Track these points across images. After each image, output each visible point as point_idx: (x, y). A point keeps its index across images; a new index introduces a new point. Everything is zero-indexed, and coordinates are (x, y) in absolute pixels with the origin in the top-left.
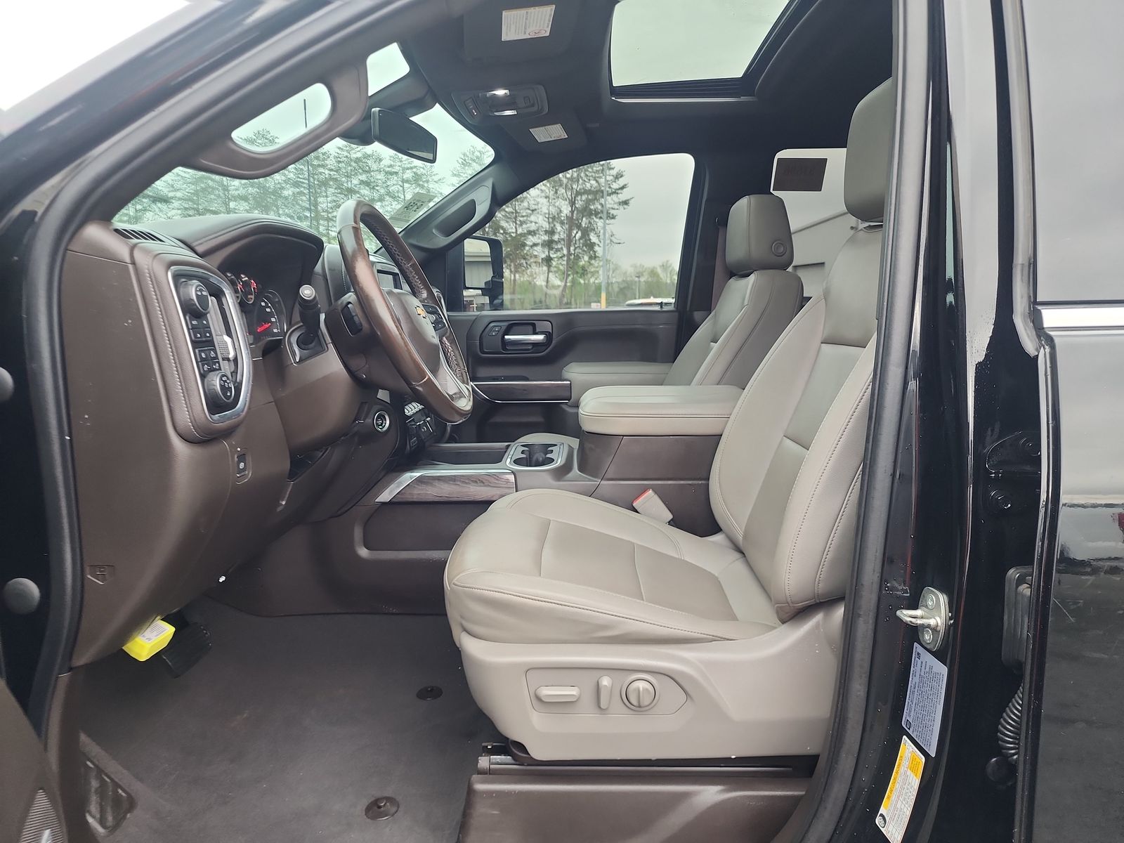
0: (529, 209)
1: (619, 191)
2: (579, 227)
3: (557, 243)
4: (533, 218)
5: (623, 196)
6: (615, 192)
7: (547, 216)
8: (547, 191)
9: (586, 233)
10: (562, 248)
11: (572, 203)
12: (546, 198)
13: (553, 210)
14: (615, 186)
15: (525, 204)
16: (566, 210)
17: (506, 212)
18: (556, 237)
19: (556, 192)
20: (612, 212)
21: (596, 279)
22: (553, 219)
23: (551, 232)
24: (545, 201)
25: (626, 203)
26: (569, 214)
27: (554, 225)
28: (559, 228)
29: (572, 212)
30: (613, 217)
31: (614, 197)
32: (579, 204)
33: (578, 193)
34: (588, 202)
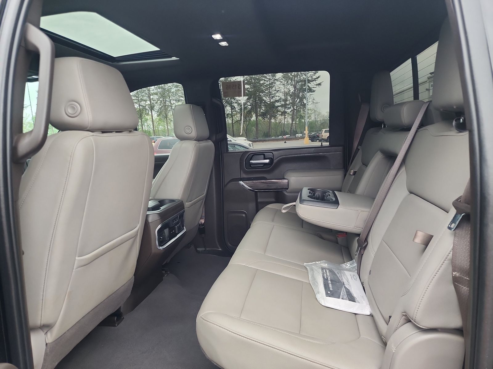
0: (275, 90)
1: (317, 79)
2: (298, 97)
3: (288, 105)
4: (277, 94)
5: (318, 82)
6: (315, 80)
7: (284, 93)
8: (283, 82)
9: (301, 99)
10: (291, 107)
11: (295, 87)
12: (283, 85)
13: (286, 90)
14: (314, 77)
15: (274, 88)
16: (292, 90)
17: (265, 93)
18: (288, 102)
19: (287, 82)
20: (313, 89)
21: (310, 119)
22: (286, 94)
23: (285, 100)
24: (282, 86)
25: (319, 84)
26: (294, 92)
27: (287, 97)
28: (289, 98)
29: (295, 90)
30: (314, 91)
31: (314, 82)
32: (298, 87)
33: (298, 82)
34: (302, 85)
